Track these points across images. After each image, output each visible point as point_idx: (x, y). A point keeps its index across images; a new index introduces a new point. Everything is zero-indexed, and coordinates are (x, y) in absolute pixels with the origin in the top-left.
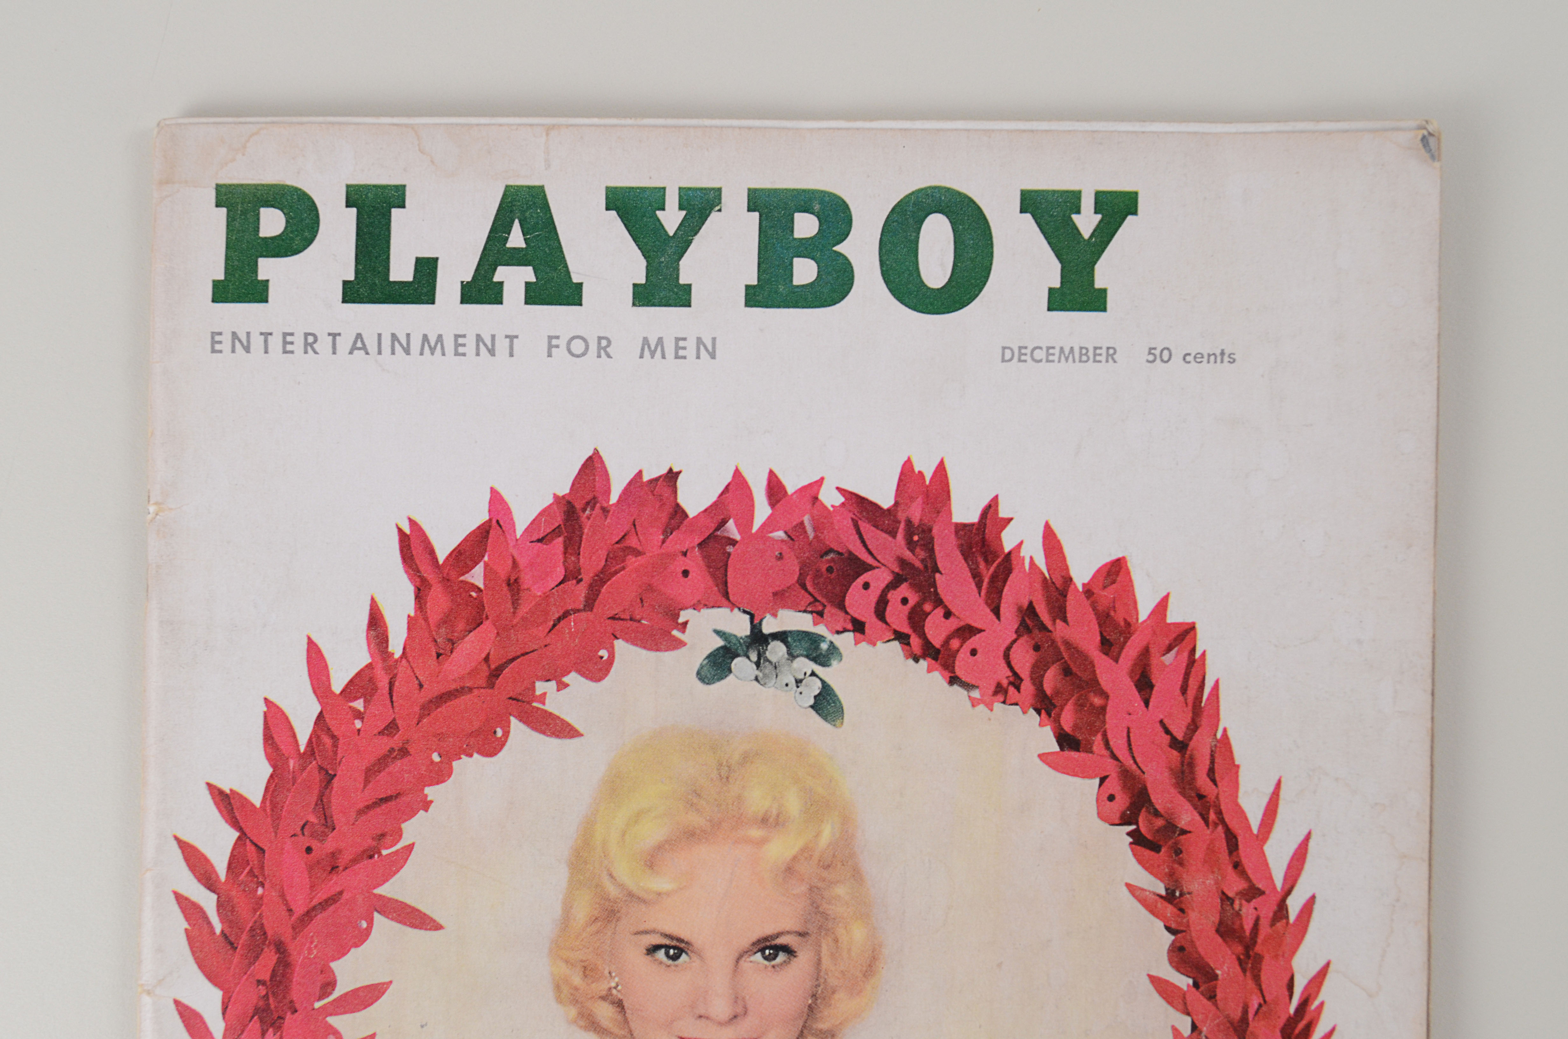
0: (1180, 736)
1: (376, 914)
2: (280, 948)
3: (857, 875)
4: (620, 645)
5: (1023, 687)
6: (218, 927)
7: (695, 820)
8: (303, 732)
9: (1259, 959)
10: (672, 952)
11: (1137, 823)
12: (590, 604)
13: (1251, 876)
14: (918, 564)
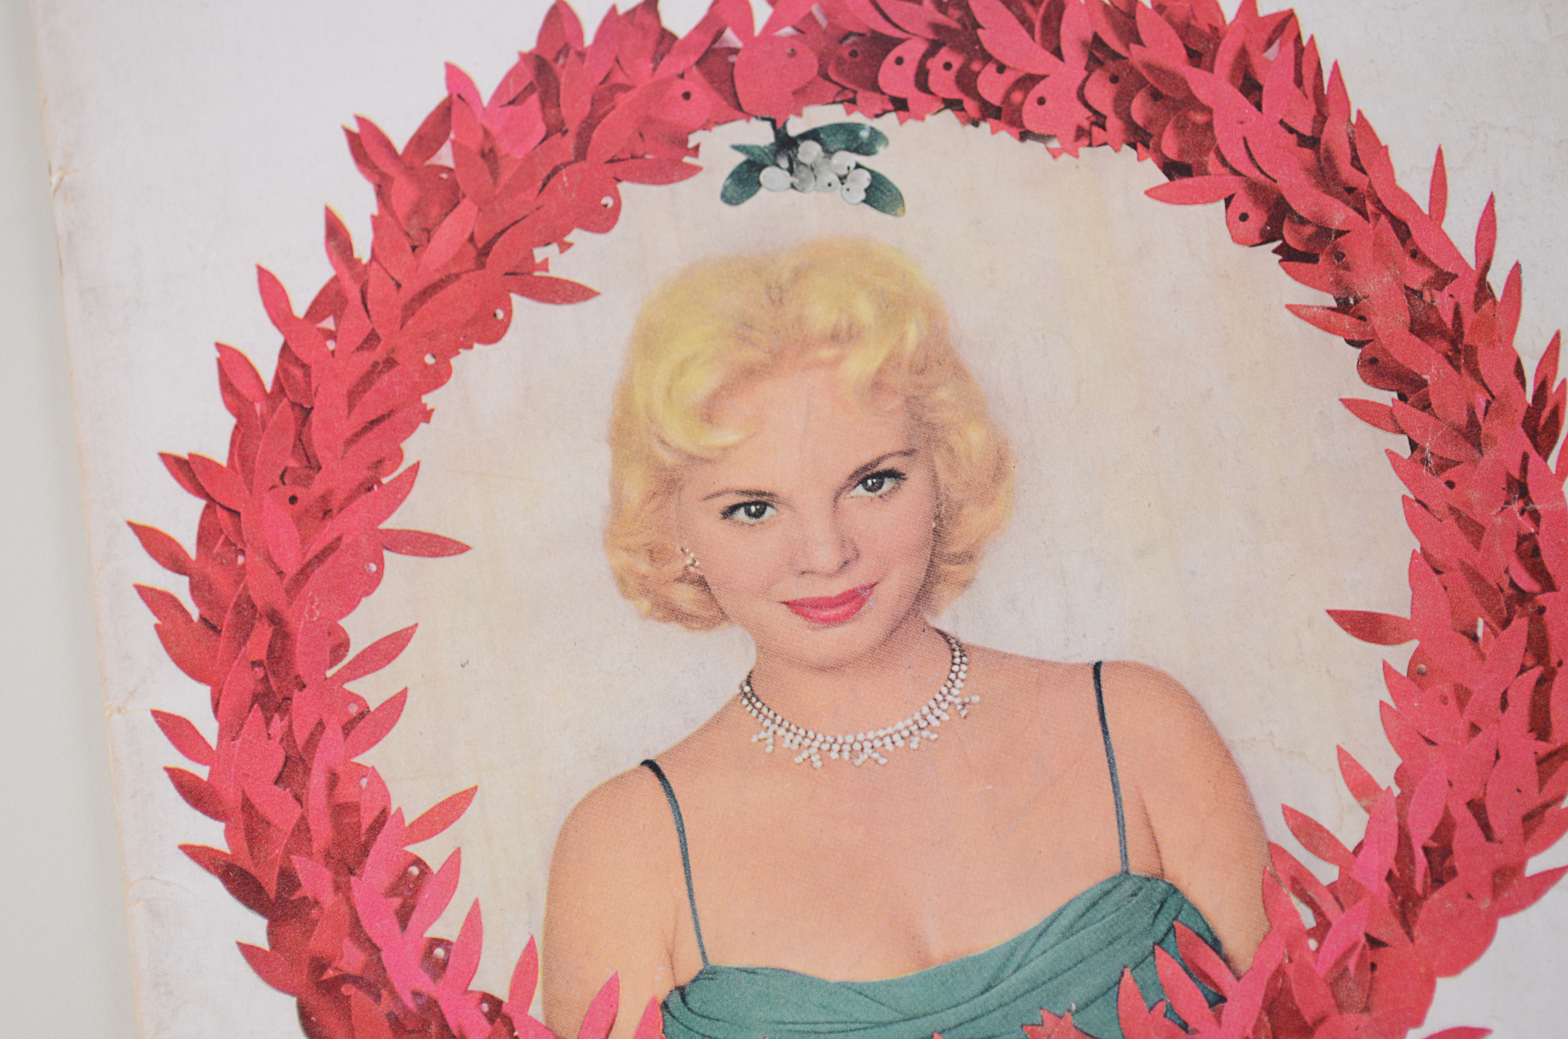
0: (1307, 131)
1: (386, 554)
2: (274, 618)
3: (959, 372)
4: (625, 188)
5: (1108, 125)
6: (194, 612)
7: (751, 355)
8: (267, 370)
9: (1471, 351)
10: (753, 509)
11: (1282, 237)
12: (581, 153)
13: (1435, 261)
14: (954, 25)
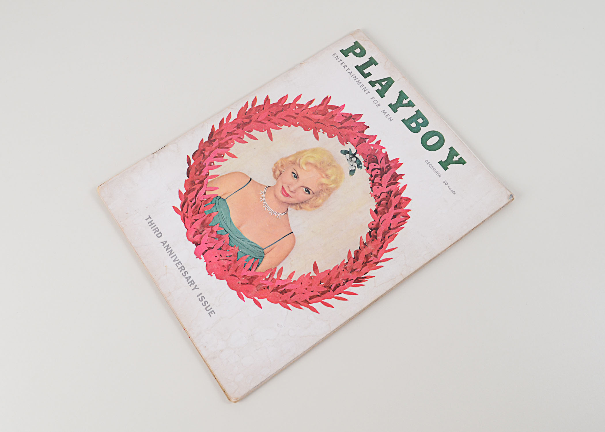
0: (391, 227)
1: (267, 131)
2: (251, 121)
3: (329, 195)
4: (336, 137)
5: (379, 199)
6: (247, 111)
7: (319, 165)
8: (286, 103)
9: (366, 265)
10: (295, 176)
11: (372, 231)
12: (339, 128)
13: (378, 254)
14: (385, 170)
